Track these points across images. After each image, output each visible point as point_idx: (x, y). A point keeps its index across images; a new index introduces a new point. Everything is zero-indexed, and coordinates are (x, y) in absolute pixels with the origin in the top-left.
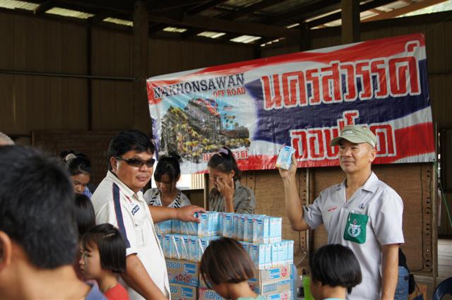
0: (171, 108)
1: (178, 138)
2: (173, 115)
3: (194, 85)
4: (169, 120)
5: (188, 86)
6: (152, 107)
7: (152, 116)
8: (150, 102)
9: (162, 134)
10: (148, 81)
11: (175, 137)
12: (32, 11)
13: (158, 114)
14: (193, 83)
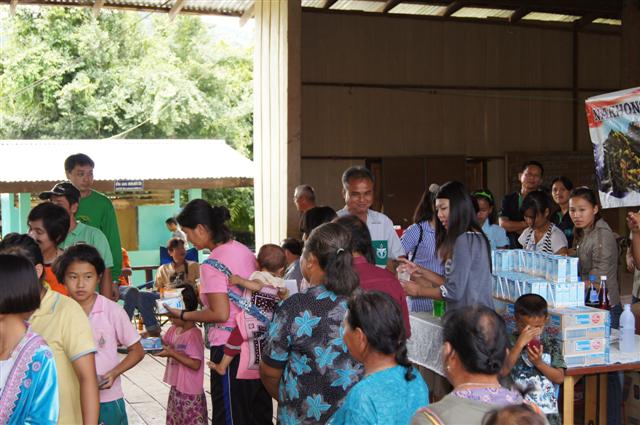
0: (612, 132)
1: (622, 165)
2: (615, 140)
3: (634, 106)
4: (611, 146)
5: (627, 108)
6: (592, 131)
7: (593, 141)
8: (590, 125)
9: (605, 162)
10: (587, 101)
11: (618, 163)
12: (507, 19)
13: (599, 138)
14: (632, 103)
